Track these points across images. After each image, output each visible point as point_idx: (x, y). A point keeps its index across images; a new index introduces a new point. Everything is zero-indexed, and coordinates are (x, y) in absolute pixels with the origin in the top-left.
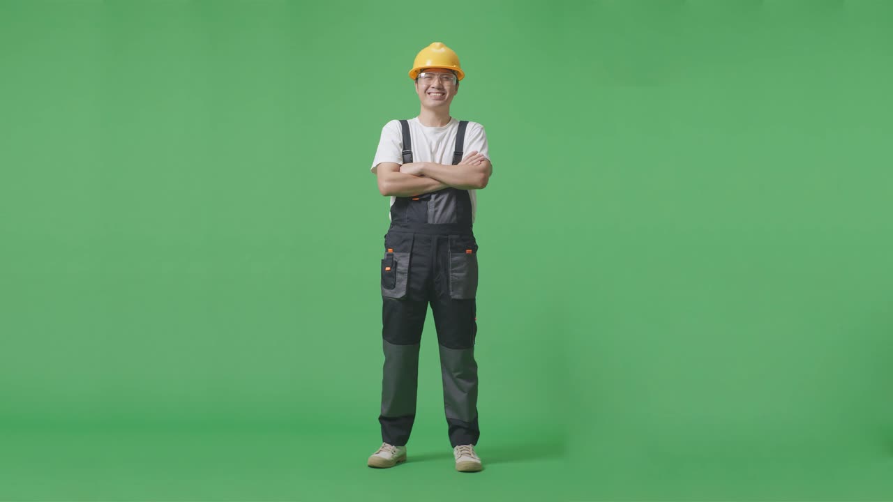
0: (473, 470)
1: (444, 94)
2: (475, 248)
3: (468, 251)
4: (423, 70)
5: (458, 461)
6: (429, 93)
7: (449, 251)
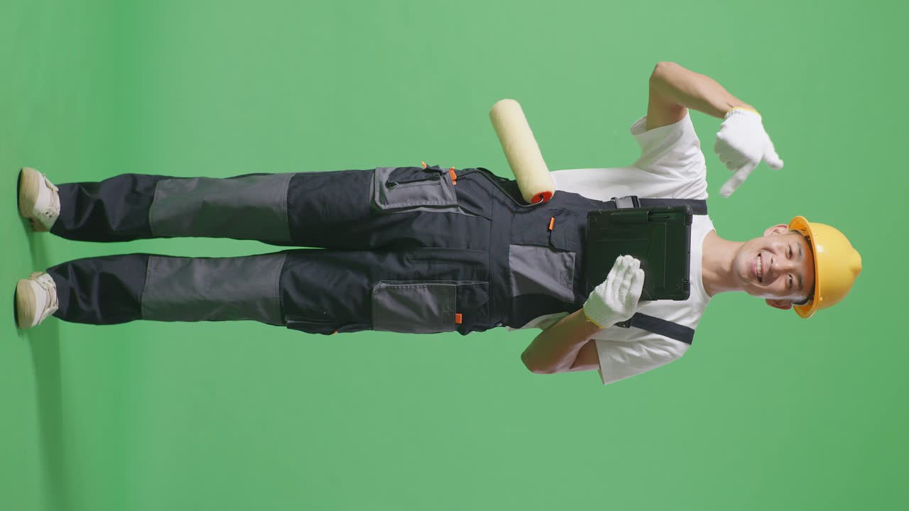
0: (19, 313)
1: (760, 280)
2: (463, 330)
3: (459, 318)
4: (808, 241)
5: (34, 284)
6: (760, 255)
7: (460, 283)
